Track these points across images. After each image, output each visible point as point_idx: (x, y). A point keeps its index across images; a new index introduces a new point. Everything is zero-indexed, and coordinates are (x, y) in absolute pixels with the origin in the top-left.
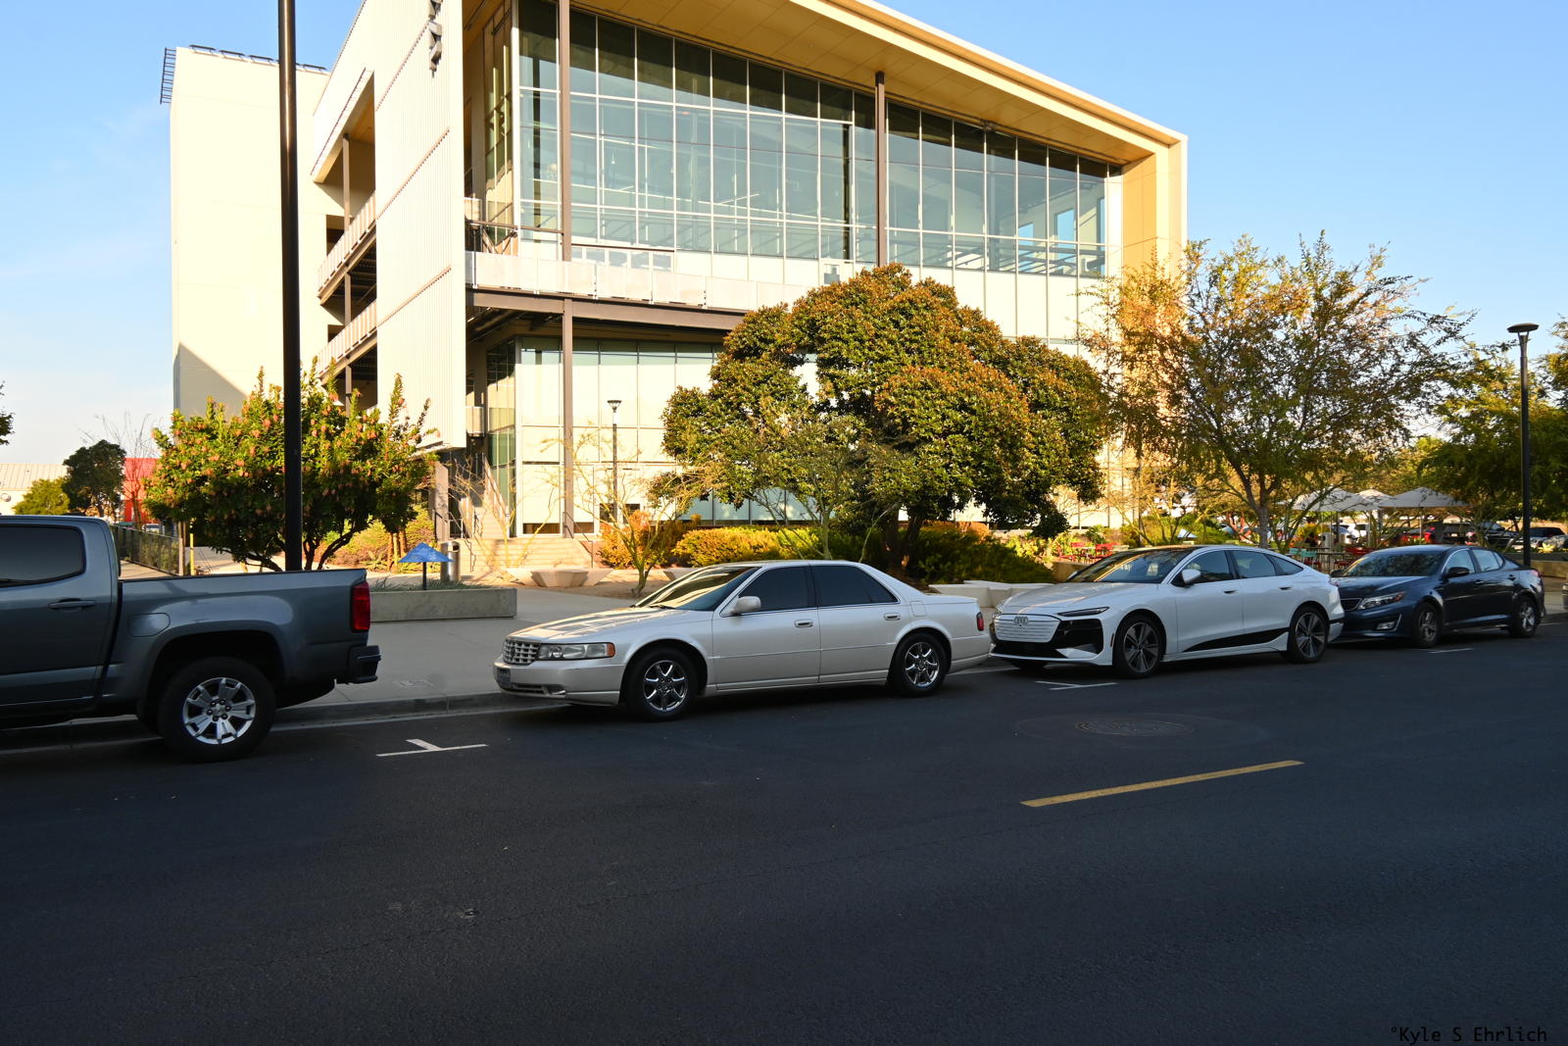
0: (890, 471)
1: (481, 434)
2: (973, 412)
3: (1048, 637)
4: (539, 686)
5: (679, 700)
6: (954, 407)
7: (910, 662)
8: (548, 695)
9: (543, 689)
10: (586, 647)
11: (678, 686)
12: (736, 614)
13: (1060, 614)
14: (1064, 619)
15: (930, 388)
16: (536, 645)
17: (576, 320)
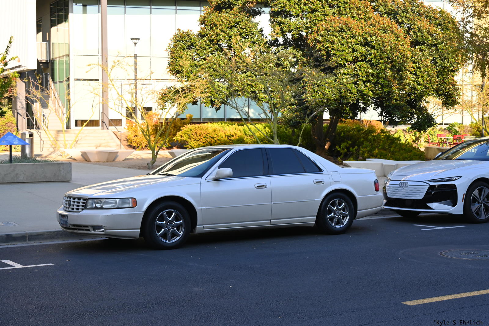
0: (318, 86)
1: (47, 60)
2: (373, 47)
3: (420, 196)
4: (87, 226)
5: (179, 235)
6: (360, 44)
7: (330, 211)
8: (93, 232)
9: (89, 228)
10: (118, 200)
11: (178, 227)
12: (216, 180)
13: (429, 181)
14: (432, 184)
15: (344, 31)
16: (85, 199)
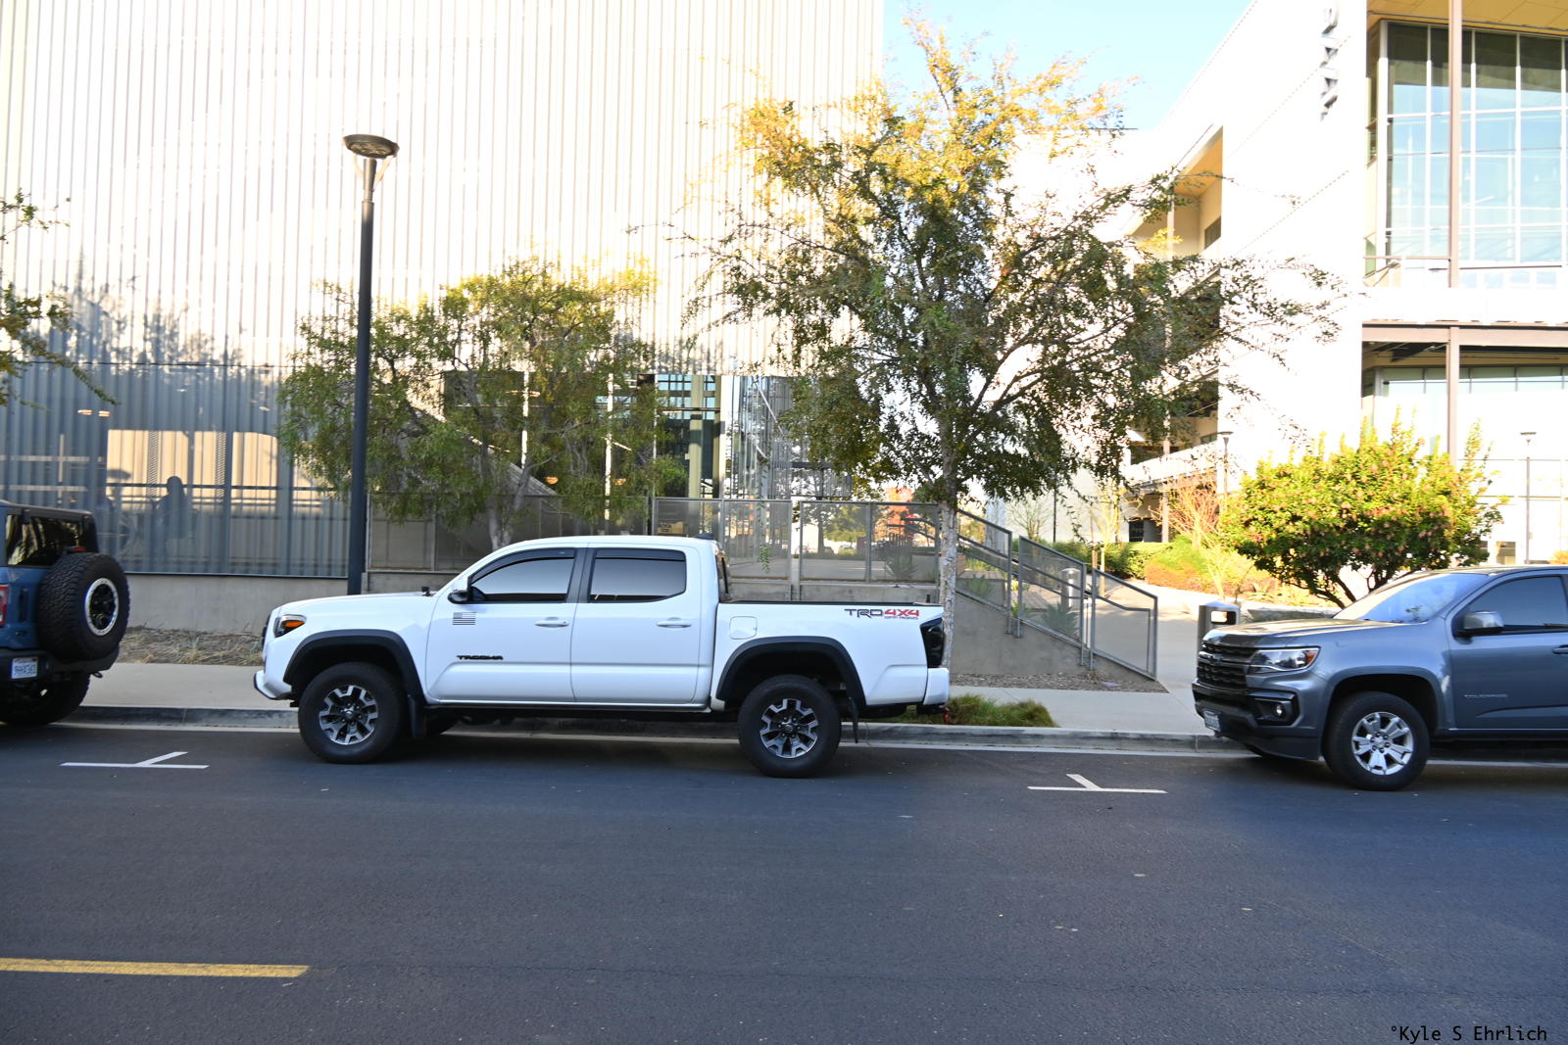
17: (1463, 348)
